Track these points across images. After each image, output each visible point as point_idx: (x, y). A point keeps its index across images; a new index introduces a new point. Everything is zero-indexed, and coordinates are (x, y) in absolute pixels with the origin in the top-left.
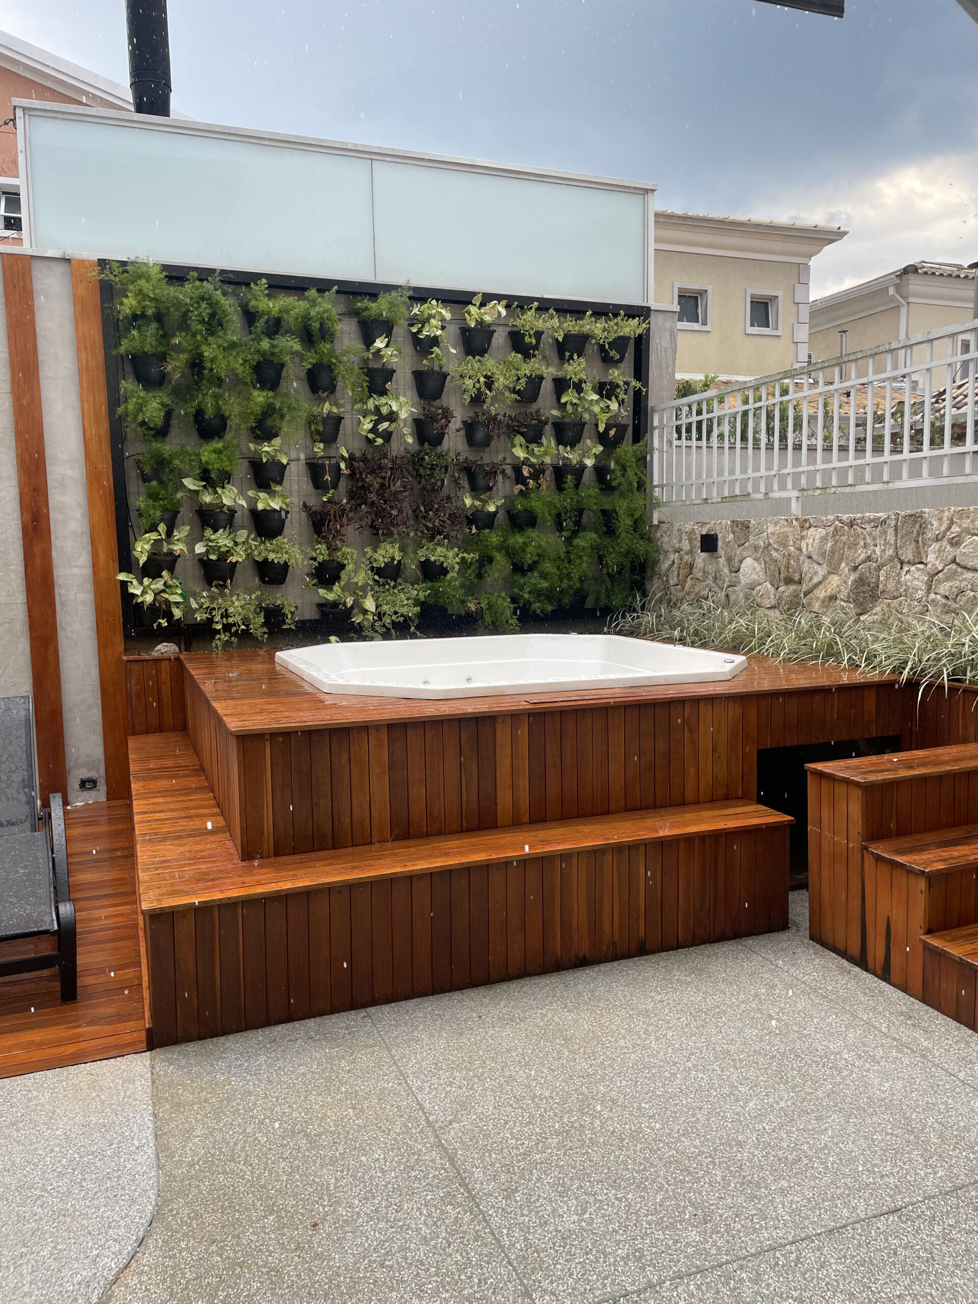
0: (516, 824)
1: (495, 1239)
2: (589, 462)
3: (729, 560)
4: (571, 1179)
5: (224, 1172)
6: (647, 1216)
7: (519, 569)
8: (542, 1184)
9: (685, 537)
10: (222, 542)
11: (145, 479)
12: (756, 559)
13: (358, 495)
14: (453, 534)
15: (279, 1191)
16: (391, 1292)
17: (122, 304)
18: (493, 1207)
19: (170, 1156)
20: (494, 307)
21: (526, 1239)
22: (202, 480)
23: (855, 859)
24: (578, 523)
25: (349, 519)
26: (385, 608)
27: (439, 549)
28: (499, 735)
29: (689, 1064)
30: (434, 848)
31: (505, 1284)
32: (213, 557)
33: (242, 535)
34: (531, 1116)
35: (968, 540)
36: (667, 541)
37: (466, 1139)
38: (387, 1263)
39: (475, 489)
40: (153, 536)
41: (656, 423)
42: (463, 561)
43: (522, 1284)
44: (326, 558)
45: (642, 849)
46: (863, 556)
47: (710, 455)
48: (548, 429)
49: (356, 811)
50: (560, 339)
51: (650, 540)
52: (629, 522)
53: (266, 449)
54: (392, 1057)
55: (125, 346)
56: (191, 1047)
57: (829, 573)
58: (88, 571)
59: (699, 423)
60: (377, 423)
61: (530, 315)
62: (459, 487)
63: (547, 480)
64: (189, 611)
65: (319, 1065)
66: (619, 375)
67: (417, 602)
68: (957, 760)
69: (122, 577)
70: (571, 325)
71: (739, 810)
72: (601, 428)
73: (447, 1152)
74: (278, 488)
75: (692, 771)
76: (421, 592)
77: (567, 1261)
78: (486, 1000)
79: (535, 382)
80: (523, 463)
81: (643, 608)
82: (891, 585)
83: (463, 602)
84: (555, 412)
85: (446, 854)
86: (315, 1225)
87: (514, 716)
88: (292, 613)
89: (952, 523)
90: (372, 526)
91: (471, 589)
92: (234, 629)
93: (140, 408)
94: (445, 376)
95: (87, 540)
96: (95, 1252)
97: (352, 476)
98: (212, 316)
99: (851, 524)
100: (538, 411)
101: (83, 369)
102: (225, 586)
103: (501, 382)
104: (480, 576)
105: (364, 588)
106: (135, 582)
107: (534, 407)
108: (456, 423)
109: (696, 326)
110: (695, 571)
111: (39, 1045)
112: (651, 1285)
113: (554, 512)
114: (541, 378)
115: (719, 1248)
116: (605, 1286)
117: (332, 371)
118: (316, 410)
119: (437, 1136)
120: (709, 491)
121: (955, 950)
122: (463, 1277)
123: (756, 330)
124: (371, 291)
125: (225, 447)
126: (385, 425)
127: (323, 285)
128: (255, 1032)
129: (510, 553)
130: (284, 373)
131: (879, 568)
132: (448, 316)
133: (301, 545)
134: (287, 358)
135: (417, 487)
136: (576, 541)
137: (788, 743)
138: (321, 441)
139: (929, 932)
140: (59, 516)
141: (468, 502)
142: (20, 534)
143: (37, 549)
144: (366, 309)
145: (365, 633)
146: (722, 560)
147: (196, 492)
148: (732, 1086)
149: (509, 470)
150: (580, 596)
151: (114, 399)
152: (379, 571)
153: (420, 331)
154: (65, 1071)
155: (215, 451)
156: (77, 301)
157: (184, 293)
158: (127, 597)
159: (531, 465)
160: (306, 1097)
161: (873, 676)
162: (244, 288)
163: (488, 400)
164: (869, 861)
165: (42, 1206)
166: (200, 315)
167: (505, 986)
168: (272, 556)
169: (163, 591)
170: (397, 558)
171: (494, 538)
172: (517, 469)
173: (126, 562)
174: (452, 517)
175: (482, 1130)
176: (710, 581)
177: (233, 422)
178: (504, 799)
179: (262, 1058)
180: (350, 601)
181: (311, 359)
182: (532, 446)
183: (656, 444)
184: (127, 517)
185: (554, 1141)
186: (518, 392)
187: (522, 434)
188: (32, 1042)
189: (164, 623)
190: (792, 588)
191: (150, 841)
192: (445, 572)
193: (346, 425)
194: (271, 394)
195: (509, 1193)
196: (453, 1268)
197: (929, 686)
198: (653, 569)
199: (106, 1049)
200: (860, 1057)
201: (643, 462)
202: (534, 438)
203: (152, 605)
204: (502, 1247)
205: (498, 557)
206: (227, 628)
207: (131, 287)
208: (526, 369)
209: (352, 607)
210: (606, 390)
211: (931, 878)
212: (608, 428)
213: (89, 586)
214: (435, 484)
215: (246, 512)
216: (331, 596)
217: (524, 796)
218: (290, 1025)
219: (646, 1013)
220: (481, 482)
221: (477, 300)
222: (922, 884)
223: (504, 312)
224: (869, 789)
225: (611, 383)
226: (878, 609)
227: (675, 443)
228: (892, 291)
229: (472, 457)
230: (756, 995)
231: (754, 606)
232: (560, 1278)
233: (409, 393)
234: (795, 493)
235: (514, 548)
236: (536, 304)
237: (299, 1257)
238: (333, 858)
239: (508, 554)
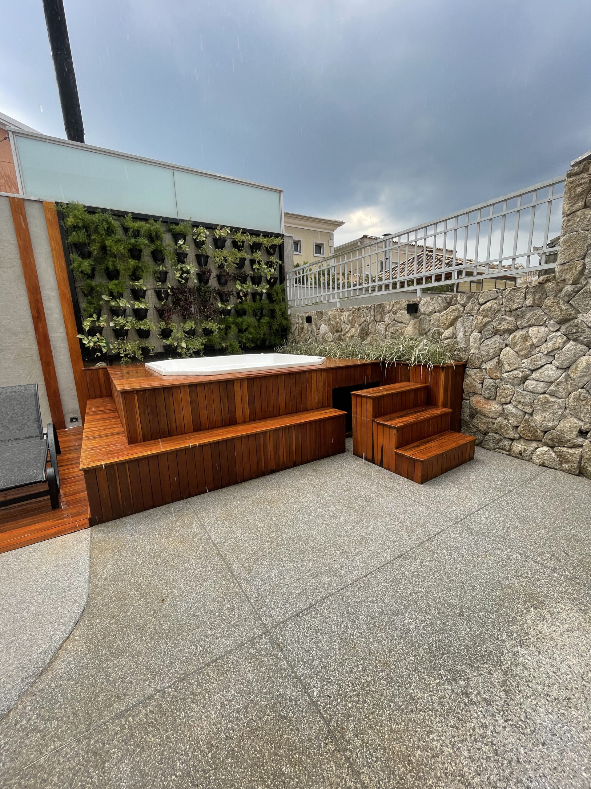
0: (244, 422)
1: (245, 594)
2: (264, 291)
3: (316, 325)
4: (275, 561)
5: (122, 580)
6: (307, 573)
7: (241, 331)
8: (263, 565)
9: (300, 318)
10: (121, 321)
11: (86, 296)
12: (326, 324)
13: (176, 302)
14: (215, 318)
15: (147, 586)
16: (198, 628)
17: (67, 221)
18: (243, 579)
19: (96, 576)
20: (225, 230)
21: (258, 592)
22: (110, 296)
23: (370, 425)
24: (262, 313)
25: (173, 312)
26: (190, 346)
27: (210, 324)
28: (235, 387)
29: (317, 506)
30: (211, 434)
31: (250, 616)
32: (118, 328)
33: (130, 319)
34: (257, 536)
35: (399, 312)
36: (293, 320)
37: (230, 549)
38: (196, 614)
39: (222, 301)
40: (91, 319)
41: (288, 278)
42: (219, 328)
43: (257, 614)
44: (165, 327)
45: (293, 428)
46: (363, 320)
47: (308, 290)
48: (249, 278)
49: (177, 421)
50: (251, 244)
51: (288, 320)
52: (280, 313)
53: (137, 284)
54: (198, 518)
55: (70, 240)
56: (110, 524)
57: (351, 327)
58: (65, 334)
59: (303, 277)
60: (182, 274)
61: (239, 234)
62: (216, 300)
63: (249, 297)
64: (110, 350)
65: (167, 525)
66: (274, 259)
67: (202, 344)
68: (401, 388)
69: (79, 336)
70: (255, 239)
71: (327, 411)
72: (268, 278)
73: (222, 557)
74: (143, 300)
75: (310, 398)
76: (204, 340)
77: (276, 599)
78: (236, 490)
79: (243, 260)
80: (240, 291)
81: (286, 344)
82: (373, 330)
83: (220, 344)
84: (251, 272)
85: (217, 436)
86: (163, 600)
87: (241, 380)
88: (153, 349)
89: (393, 306)
90: (183, 315)
91: (223, 339)
92: (129, 356)
93: (80, 266)
94: (208, 257)
95: (62, 322)
96: (52, 633)
97: (174, 295)
98: (108, 228)
99: (358, 309)
100: (244, 271)
101: (53, 249)
102: (124, 339)
103: (230, 259)
104: (226, 334)
105: (181, 339)
106: (85, 338)
107: (243, 270)
108: (214, 274)
109: (297, 253)
110: (304, 330)
111: (39, 530)
112: (312, 605)
113: (253, 309)
114: (245, 259)
115: (337, 583)
116: (293, 609)
117: (162, 252)
118: (157, 268)
119: (218, 550)
120: (308, 301)
121: (407, 454)
122: (231, 615)
123: (317, 255)
124: (176, 222)
125: (119, 283)
126: (185, 275)
127: (156, 219)
128: (139, 514)
129: (237, 325)
130: (142, 253)
131: (368, 325)
132: (208, 233)
133: (154, 323)
134: (142, 247)
135: (200, 300)
136: (261, 320)
137: (343, 386)
138: (159, 281)
139: (397, 448)
140: (49, 312)
141: (220, 305)
142: (32, 320)
143: (40, 326)
144: (175, 229)
145: (183, 356)
146: (314, 326)
147: (108, 302)
148: (333, 513)
149: (235, 294)
150: (264, 340)
151: (69, 263)
152: (187, 332)
153: (197, 238)
154: (49, 541)
155: (115, 284)
156: (47, 220)
157: (95, 218)
158: (82, 345)
159: (244, 292)
160: (160, 540)
161: (369, 361)
162: (122, 218)
163: (225, 266)
164: (375, 425)
165: (27, 612)
166: (103, 227)
167: (243, 484)
168: (142, 327)
169: (98, 342)
170: (194, 326)
171: (231, 319)
172: (238, 294)
173: (81, 330)
174: (214, 311)
175: (236, 545)
176: (310, 333)
177: (122, 272)
178: (239, 413)
179: (142, 525)
180: (176, 344)
181: (153, 247)
182: (244, 285)
183: (288, 285)
184: (80, 312)
185: (266, 545)
186: (237, 264)
187: (239, 280)
188: (35, 530)
189: (99, 354)
190: (339, 334)
191: (89, 439)
192: (212, 332)
193: (170, 275)
194: (137, 261)
195: (249, 571)
196: (226, 612)
197: (389, 364)
198: (289, 330)
199: (70, 529)
200: (377, 496)
201: (284, 291)
202: (243, 281)
203: (92, 348)
204: (247, 597)
205: (233, 326)
206: (126, 355)
207: (71, 214)
208: (240, 255)
209: (177, 346)
210: (270, 264)
211: (398, 429)
212: (271, 278)
213: (66, 341)
214: (206, 298)
215: (131, 310)
216: (168, 342)
217: (247, 411)
218: (155, 509)
219: (298, 489)
220: (224, 298)
221: (219, 227)
222: (395, 432)
223: (229, 232)
224: (374, 399)
225: (271, 262)
226: (368, 339)
227: (295, 285)
228: (359, 244)
229: (220, 289)
230: (338, 477)
231: (325, 341)
232: (273, 609)
233: (194, 264)
234: (338, 300)
235: (238, 323)
236: (241, 230)
237: (155, 618)
238: (169, 440)
239: (236, 326)
